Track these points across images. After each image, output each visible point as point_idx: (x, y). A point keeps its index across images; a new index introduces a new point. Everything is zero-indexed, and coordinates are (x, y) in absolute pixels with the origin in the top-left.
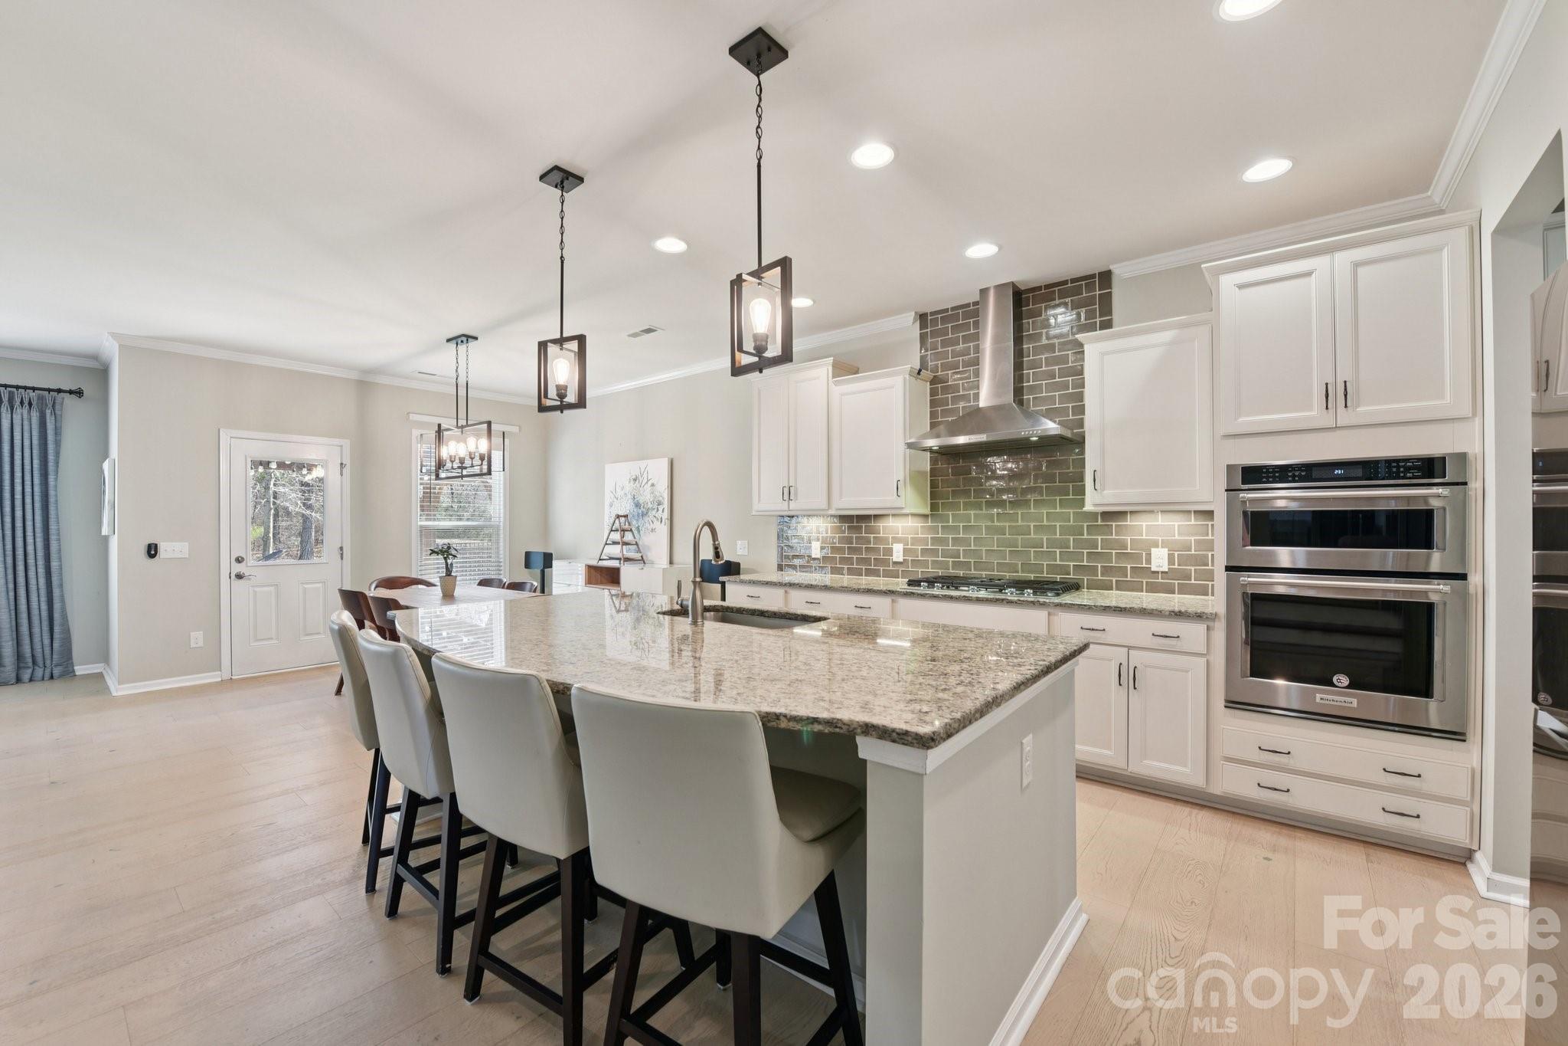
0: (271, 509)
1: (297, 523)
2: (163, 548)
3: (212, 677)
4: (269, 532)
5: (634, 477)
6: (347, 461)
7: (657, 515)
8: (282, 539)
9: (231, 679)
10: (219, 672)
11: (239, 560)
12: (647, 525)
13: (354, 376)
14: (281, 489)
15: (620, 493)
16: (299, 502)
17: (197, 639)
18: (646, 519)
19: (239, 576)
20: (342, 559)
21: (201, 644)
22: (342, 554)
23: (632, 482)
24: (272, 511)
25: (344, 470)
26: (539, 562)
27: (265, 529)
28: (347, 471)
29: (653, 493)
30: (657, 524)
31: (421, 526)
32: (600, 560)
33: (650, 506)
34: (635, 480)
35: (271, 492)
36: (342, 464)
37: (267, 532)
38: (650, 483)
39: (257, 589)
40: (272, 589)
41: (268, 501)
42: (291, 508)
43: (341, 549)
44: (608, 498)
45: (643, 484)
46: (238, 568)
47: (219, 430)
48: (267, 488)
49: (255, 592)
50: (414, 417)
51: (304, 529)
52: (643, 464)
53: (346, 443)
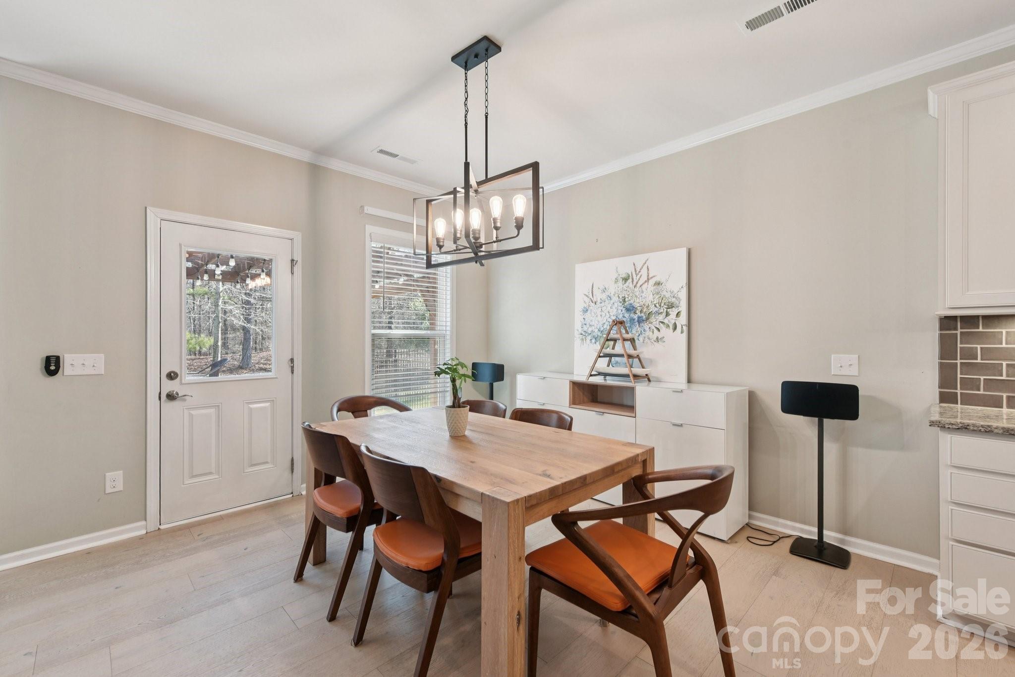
0: (220, 322)
1: (240, 335)
2: (68, 360)
3: (136, 530)
4: (217, 342)
5: (624, 276)
6: (298, 257)
7: (666, 321)
8: (230, 347)
9: (159, 529)
10: (143, 523)
11: (172, 376)
12: (649, 333)
13: (306, 156)
14: (229, 307)
15: (598, 296)
16: (242, 317)
17: (115, 480)
18: (646, 326)
19: (171, 397)
20: (292, 373)
21: (120, 487)
22: (292, 367)
23: (621, 282)
24: (221, 324)
25: (295, 269)
26: (487, 373)
27: (215, 339)
28: (298, 269)
29: (658, 293)
30: (666, 332)
31: (373, 335)
32: (591, 375)
33: (653, 309)
34: (625, 280)
35: (219, 308)
36: (292, 260)
37: (216, 342)
38: (652, 282)
39: (193, 412)
40: (212, 411)
41: (217, 316)
42: (235, 322)
43: (292, 360)
44: (580, 303)
45: (640, 283)
46: (170, 386)
47: (146, 208)
48: (217, 305)
49: (191, 416)
50: (369, 210)
51: (245, 339)
52: (639, 259)
53: (297, 236)
